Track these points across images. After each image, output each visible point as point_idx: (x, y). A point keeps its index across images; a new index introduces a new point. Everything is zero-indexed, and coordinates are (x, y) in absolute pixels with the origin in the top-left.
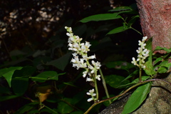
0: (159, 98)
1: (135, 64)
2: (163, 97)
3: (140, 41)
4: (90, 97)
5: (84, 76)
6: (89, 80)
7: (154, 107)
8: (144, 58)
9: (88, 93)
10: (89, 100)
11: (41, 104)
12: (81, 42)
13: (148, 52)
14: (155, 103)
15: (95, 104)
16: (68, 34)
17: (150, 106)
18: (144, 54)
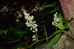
0: (66, 39)
1: (53, 25)
2: (68, 39)
3: (54, 15)
4: (34, 39)
5: (31, 30)
6: (34, 31)
7: (64, 43)
8: (57, 22)
9: (33, 37)
10: (33, 40)
11: (26, 44)
12: (30, 16)
13: (58, 19)
14: (64, 42)
15: (36, 42)
16: (24, 13)
17: (61, 43)
18: (57, 20)
